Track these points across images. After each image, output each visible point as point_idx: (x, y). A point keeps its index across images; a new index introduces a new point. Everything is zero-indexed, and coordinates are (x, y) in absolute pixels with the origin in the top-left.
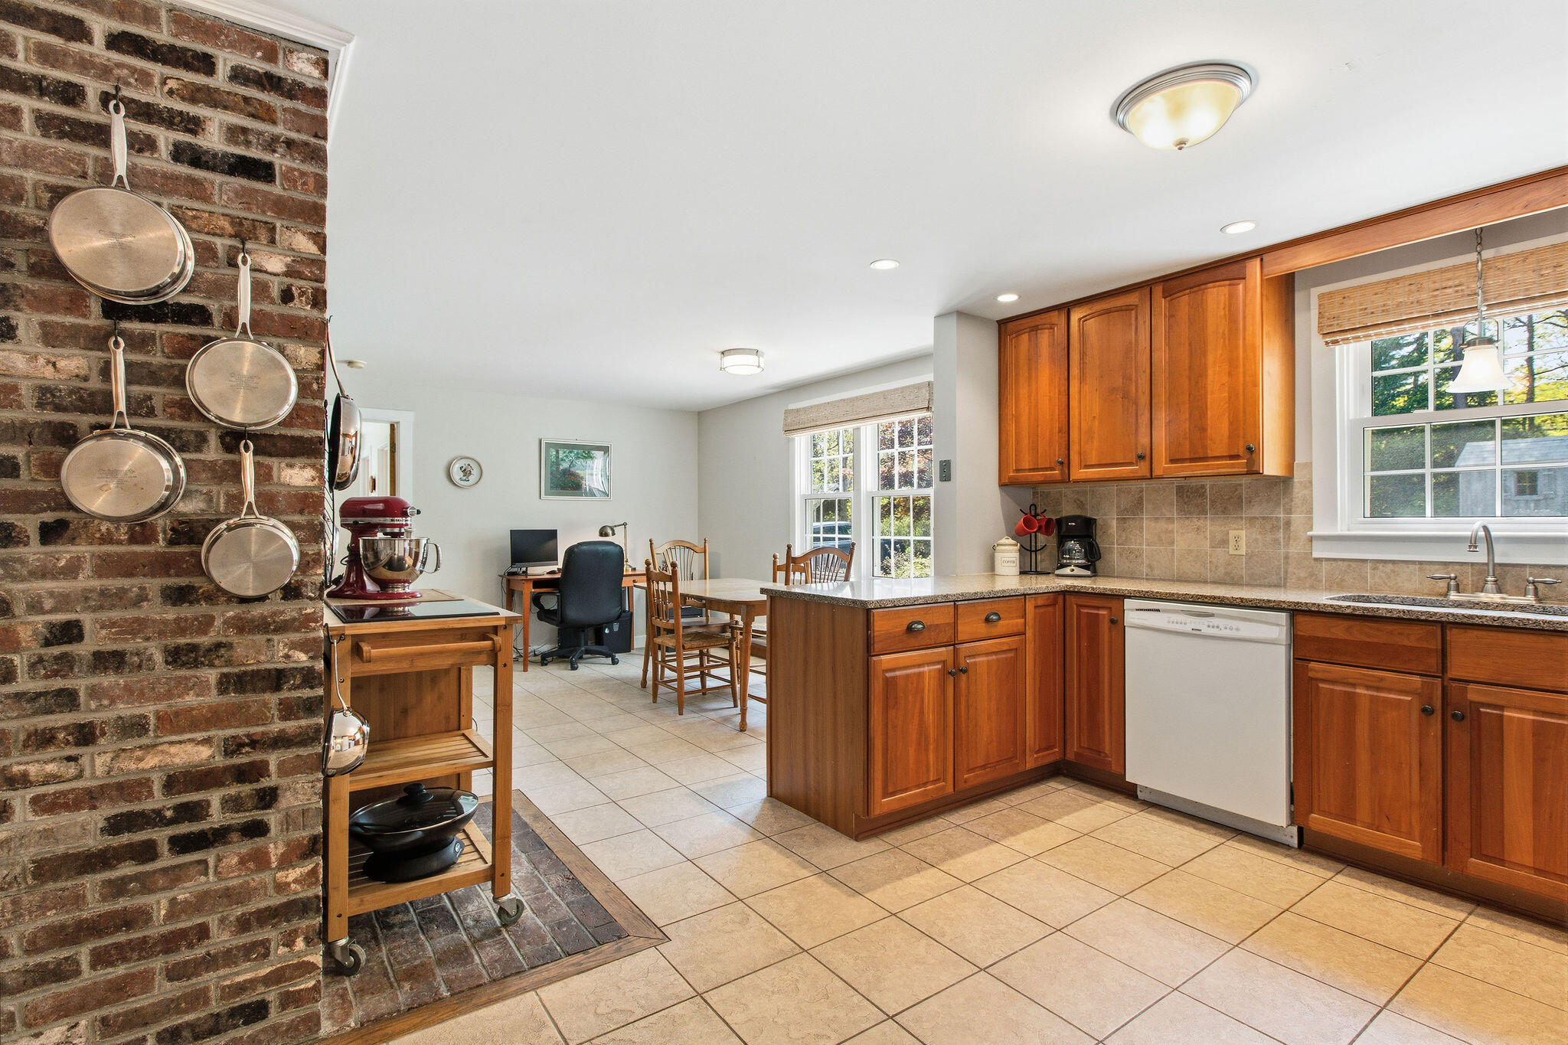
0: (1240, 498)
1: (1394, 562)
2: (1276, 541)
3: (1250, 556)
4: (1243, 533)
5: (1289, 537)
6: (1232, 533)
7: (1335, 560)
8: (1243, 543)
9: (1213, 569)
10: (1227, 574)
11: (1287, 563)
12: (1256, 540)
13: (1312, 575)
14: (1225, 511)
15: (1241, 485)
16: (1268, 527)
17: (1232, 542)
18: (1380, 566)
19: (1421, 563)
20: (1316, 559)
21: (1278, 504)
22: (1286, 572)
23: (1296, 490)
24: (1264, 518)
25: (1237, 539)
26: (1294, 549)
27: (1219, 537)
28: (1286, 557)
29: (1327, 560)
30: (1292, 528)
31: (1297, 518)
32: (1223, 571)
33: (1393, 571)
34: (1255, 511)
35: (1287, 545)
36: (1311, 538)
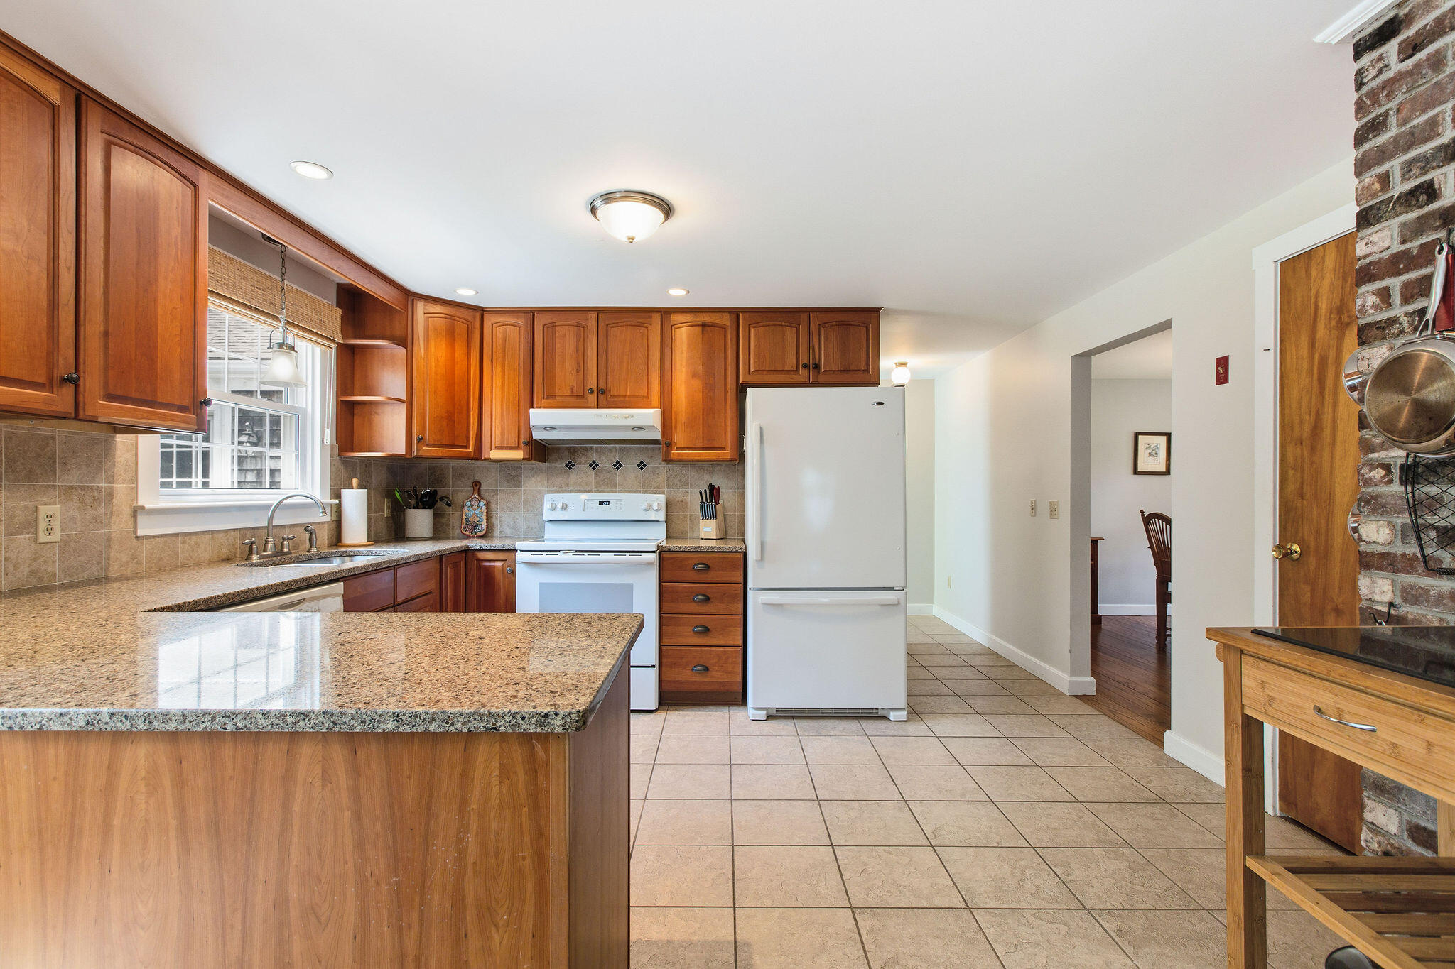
0: (52, 458)
1: (196, 533)
2: (97, 519)
3: (65, 543)
4: (56, 509)
5: (112, 513)
6: (43, 510)
7: (154, 536)
8: (57, 524)
9: (11, 568)
10: (33, 573)
11: (109, 546)
12: (73, 519)
13: (134, 557)
14: (30, 477)
15: (53, 438)
16: (89, 499)
17: (42, 525)
18: (187, 538)
19: (213, 532)
20: (138, 538)
21: (99, 469)
22: (108, 558)
23: (118, 453)
24: (83, 488)
25: (50, 517)
26: (119, 526)
27: (20, 517)
28: (109, 539)
29: (148, 537)
30: (115, 501)
31: (120, 488)
32: (27, 570)
33: (196, 543)
34: (72, 478)
35: (109, 524)
36: (136, 511)
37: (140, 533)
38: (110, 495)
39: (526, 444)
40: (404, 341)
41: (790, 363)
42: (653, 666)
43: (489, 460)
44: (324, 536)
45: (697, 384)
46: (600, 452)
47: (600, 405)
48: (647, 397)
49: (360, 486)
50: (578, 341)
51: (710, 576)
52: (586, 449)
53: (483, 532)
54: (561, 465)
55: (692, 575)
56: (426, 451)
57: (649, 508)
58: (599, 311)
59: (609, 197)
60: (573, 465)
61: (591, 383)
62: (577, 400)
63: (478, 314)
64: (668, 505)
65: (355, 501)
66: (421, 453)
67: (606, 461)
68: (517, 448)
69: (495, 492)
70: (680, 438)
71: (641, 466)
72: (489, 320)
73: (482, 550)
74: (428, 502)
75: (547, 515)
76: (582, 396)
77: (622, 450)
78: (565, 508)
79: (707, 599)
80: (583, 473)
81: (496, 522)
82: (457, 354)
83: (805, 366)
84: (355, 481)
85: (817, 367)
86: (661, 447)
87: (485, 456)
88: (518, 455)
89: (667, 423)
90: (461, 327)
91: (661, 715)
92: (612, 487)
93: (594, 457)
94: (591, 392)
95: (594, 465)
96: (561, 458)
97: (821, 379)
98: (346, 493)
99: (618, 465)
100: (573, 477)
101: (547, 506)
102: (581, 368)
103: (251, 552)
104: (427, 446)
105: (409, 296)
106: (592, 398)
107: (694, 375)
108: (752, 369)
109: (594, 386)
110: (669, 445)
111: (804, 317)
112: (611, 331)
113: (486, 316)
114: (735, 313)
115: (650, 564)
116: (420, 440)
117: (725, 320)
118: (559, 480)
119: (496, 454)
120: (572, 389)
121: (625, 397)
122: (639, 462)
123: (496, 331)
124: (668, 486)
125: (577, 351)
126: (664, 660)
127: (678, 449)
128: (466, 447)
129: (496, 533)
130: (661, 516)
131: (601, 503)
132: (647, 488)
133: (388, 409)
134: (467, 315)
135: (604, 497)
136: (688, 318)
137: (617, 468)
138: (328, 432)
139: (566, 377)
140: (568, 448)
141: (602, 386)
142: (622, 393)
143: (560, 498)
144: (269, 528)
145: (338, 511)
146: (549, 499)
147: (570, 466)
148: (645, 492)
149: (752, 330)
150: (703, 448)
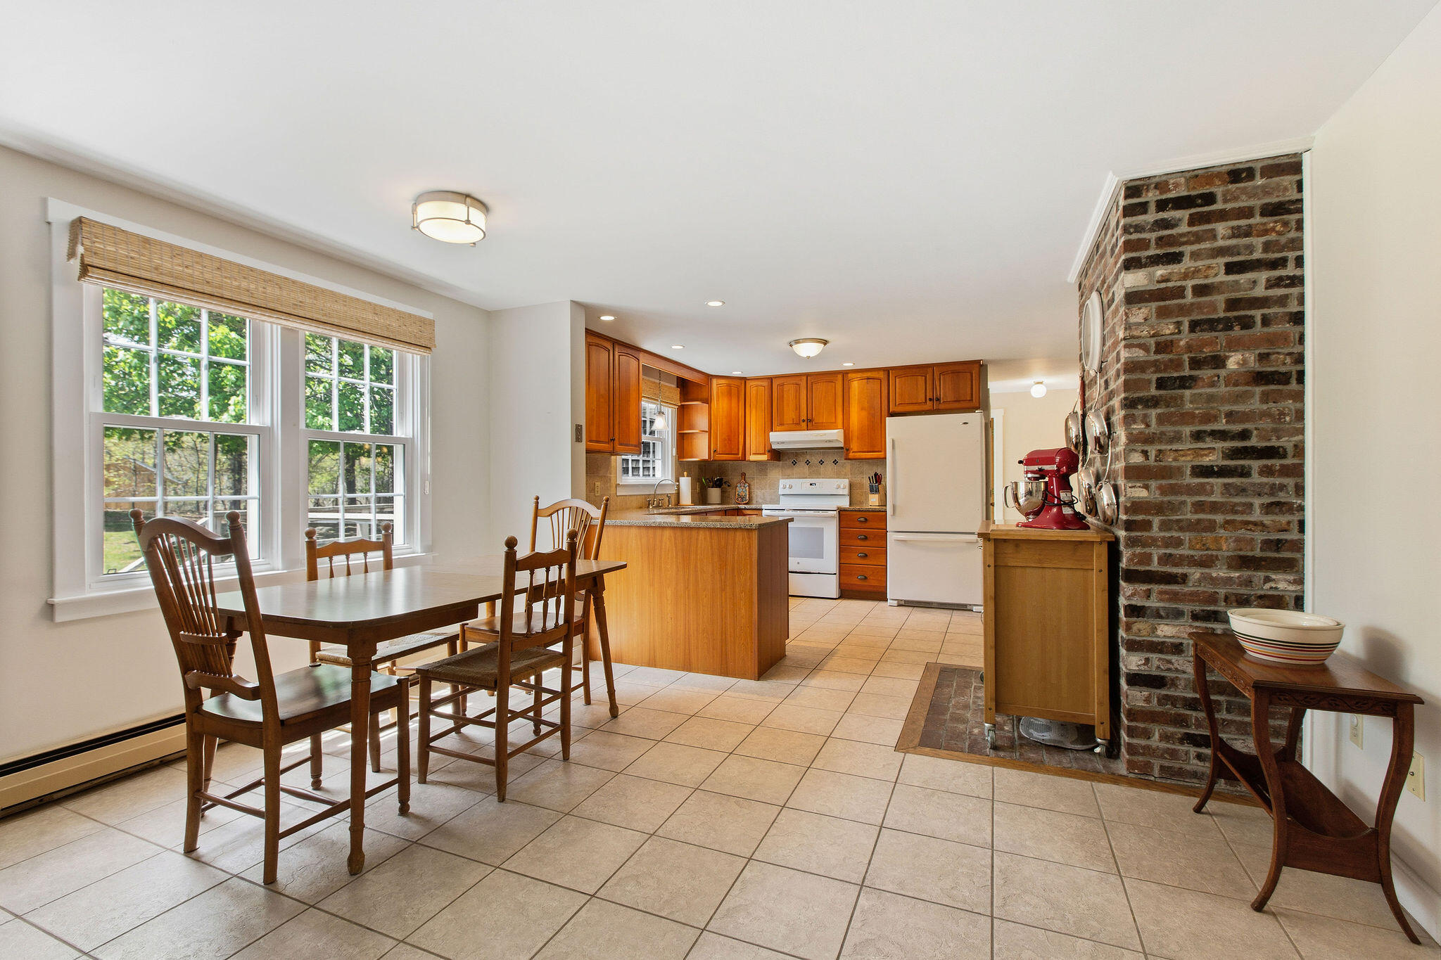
0: (599, 467)
1: (632, 495)
2: (607, 488)
4: (599, 484)
5: (612, 485)
6: (596, 484)
7: (621, 496)
12: (602, 488)
13: (616, 503)
14: (593, 472)
15: (598, 458)
16: (606, 480)
17: (596, 489)
20: (617, 496)
21: (608, 469)
23: (612, 462)
24: (605, 475)
25: (598, 487)
26: (613, 489)
27: (592, 486)
29: (619, 496)
31: (613, 475)
33: (632, 500)
34: (602, 473)
36: (617, 485)
37: (618, 494)
38: (610, 480)
39: (769, 451)
40: (707, 401)
41: (921, 398)
42: (835, 574)
43: (750, 461)
44: (673, 500)
45: (864, 413)
46: (811, 455)
47: (808, 429)
48: (835, 423)
49: (688, 475)
50: (796, 390)
51: (867, 525)
52: (803, 453)
53: (747, 500)
54: (789, 462)
55: (858, 524)
56: (718, 457)
57: (838, 487)
58: (807, 375)
59: (797, 342)
60: (796, 463)
61: (803, 417)
62: (796, 426)
63: (743, 382)
64: (851, 485)
65: (686, 482)
66: (716, 458)
67: (815, 460)
68: (764, 454)
69: (753, 478)
70: (854, 446)
71: (835, 462)
72: (749, 384)
73: (745, 509)
74: (719, 484)
75: (780, 493)
76: (798, 424)
77: (824, 453)
78: (791, 487)
79: (866, 538)
80: (802, 467)
81: (754, 496)
82: (733, 405)
83: (930, 400)
84: (685, 473)
85: (938, 400)
86: (844, 451)
87: (747, 458)
88: (764, 458)
89: (847, 438)
90: (734, 390)
91: (839, 601)
92: (817, 474)
93: (808, 457)
94: (804, 421)
95: (808, 462)
96: (789, 459)
97: (942, 406)
98: (682, 479)
99: (821, 462)
100: (796, 469)
101: (781, 486)
102: (798, 408)
103: (649, 505)
104: (718, 454)
105: (709, 377)
106: (805, 424)
107: (862, 409)
108: (897, 404)
109: (805, 418)
110: (848, 450)
111: (930, 370)
112: (814, 386)
113: (747, 382)
114: (887, 370)
115: (833, 517)
116: (715, 451)
117: (881, 375)
118: (788, 472)
119: (753, 458)
120: (793, 420)
121: (822, 423)
122: (833, 460)
123: (752, 389)
124: (851, 474)
125: (796, 397)
126: (842, 572)
127: (853, 452)
128: (738, 454)
129: (754, 502)
130: (846, 491)
131: (811, 484)
132: (838, 476)
133: (700, 436)
134: (737, 383)
135: (812, 481)
136: (859, 375)
137: (821, 464)
138: (674, 450)
139: (790, 415)
140: (793, 453)
141: (809, 418)
142: (820, 421)
143: (787, 482)
144: (655, 495)
146: (782, 482)
147: (794, 463)
148: (838, 478)
149: (897, 379)
150: (868, 452)
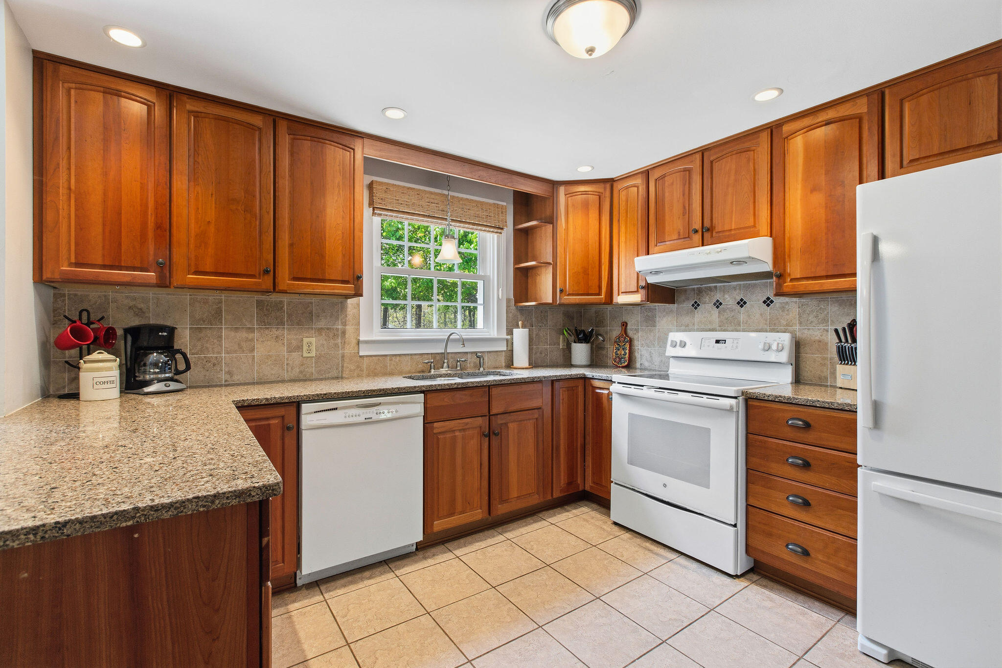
0: (311, 313)
1: (400, 355)
2: (336, 345)
3: (318, 358)
4: (313, 340)
5: (345, 342)
6: (306, 340)
7: (371, 356)
8: (313, 348)
9: (290, 369)
10: (301, 372)
11: (343, 360)
12: (323, 345)
13: (358, 367)
14: (299, 323)
15: (311, 303)
16: (331, 335)
17: (305, 348)
18: (394, 358)
19: (411, 355)
20: (361, 357)
21: (337, 318)
22: (343, 367)
23: (349, 310)
24: (328, 329)
25: (309, 344)
26: (349, 350)
27: (294, 343)
28: (343, 357)
29: (367, 356)
30: (347, 336)
31: (350, 329)
32: (298, 370)
33: (399, 361)
34: (322, 324)
35: (343, 348)
36: (358, 342)
37: (361, 354)
38: (344, 333)
39: (645, 288)
40: (550, 220)
42: (735, 526)
43: (617, 304)
44: (502, 360)
45: (818, 198)
46: (724, 291)
47: (705, 243)
48: (754, 226)
49: (524, 327)
50: (684, 185)
51: (810, 436)
52: (710, 289)
53: (626, 364)
54: (688, 305)
55: (791, 434)
56: (567, 299)
57: (768, 348)
58: (703, 151)
60: (698, 305)
61: (697, 225)
62: (685, 241)
63: (608, 186)
64: (798, 346)
65: (520, 336)
67: (729, 300)
68: (637, 291)
69: (637, 331)
70: (795, 268)
71: (768, 302)
72: (618, 186)
73: (594, 379)
74: (584, 337)
75: (669, 352)
76: (688, 238)
77: (747, 287)
78: (683, 345)
79: (806, 465)
80: (707, 312)
81: (637, 355)
82: (592, 223)
84: (520, 323)
86: (774, 279)
87: (615, 301)
88: (637, 298)
89: (779, 254)
90: (593, 198)
91: (742, 583)
92: (736, 326)
93: (718, 296)
94: (696, 231)
95: (718, 304)
96: (688, 299)
98: (516, 331)
99: (742, 303)
100: (699, 316)
101: (670, 343)
102: (687, 211)
103: (431, 369)
104: (569, 295)
105: (554, 185)
106: (697, 238)
107: (815, 189)
108: (905, 163)
109: (700, 224)
110: (780, 276)
112: (716, 166)
113: (615, 184)
114: (878, 92)
116: (561, 291)
117: (864, 106)
118: (686, 319)
119: (622, 299)
120: (679, 232)
121: (731, 230)
122: (765, 299)
123: (622, 192)
124: (800, 323)
125: (684, 195)
126: (750, 523)
127: (792, 280)
128: (599, 294)
129: (638, 365)
130: (784, 357)
131: (717, 342)
132: (773, 327)
134: (600, 187)
135: (720, 335)
136: (807, 122)
137: (742, 306)
139: (674, 222)
140: (694, 289)
141: (707, 224)
142: (727, 228)
143: (680, 337)
144: (445, 354)
145: (510, 343)
146: (675, 336)
147: (696, 305)
148: (772, 330)
149: (907, 105)
150: (828, 277)
